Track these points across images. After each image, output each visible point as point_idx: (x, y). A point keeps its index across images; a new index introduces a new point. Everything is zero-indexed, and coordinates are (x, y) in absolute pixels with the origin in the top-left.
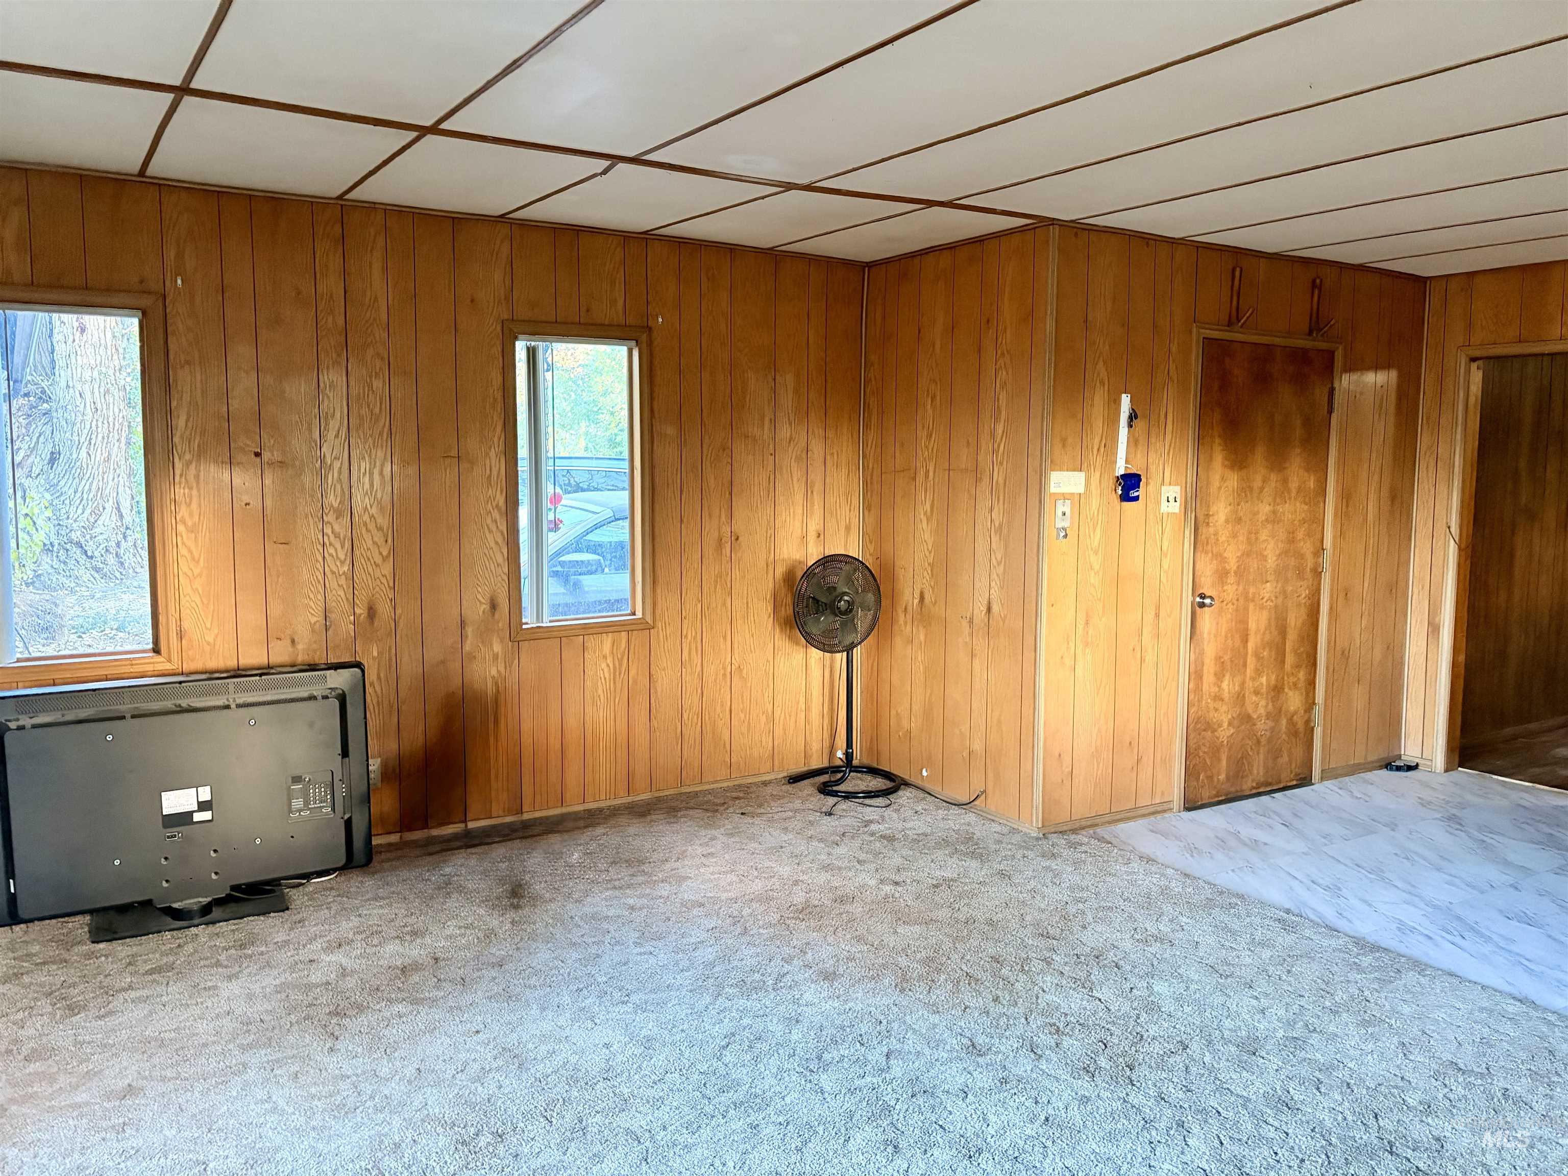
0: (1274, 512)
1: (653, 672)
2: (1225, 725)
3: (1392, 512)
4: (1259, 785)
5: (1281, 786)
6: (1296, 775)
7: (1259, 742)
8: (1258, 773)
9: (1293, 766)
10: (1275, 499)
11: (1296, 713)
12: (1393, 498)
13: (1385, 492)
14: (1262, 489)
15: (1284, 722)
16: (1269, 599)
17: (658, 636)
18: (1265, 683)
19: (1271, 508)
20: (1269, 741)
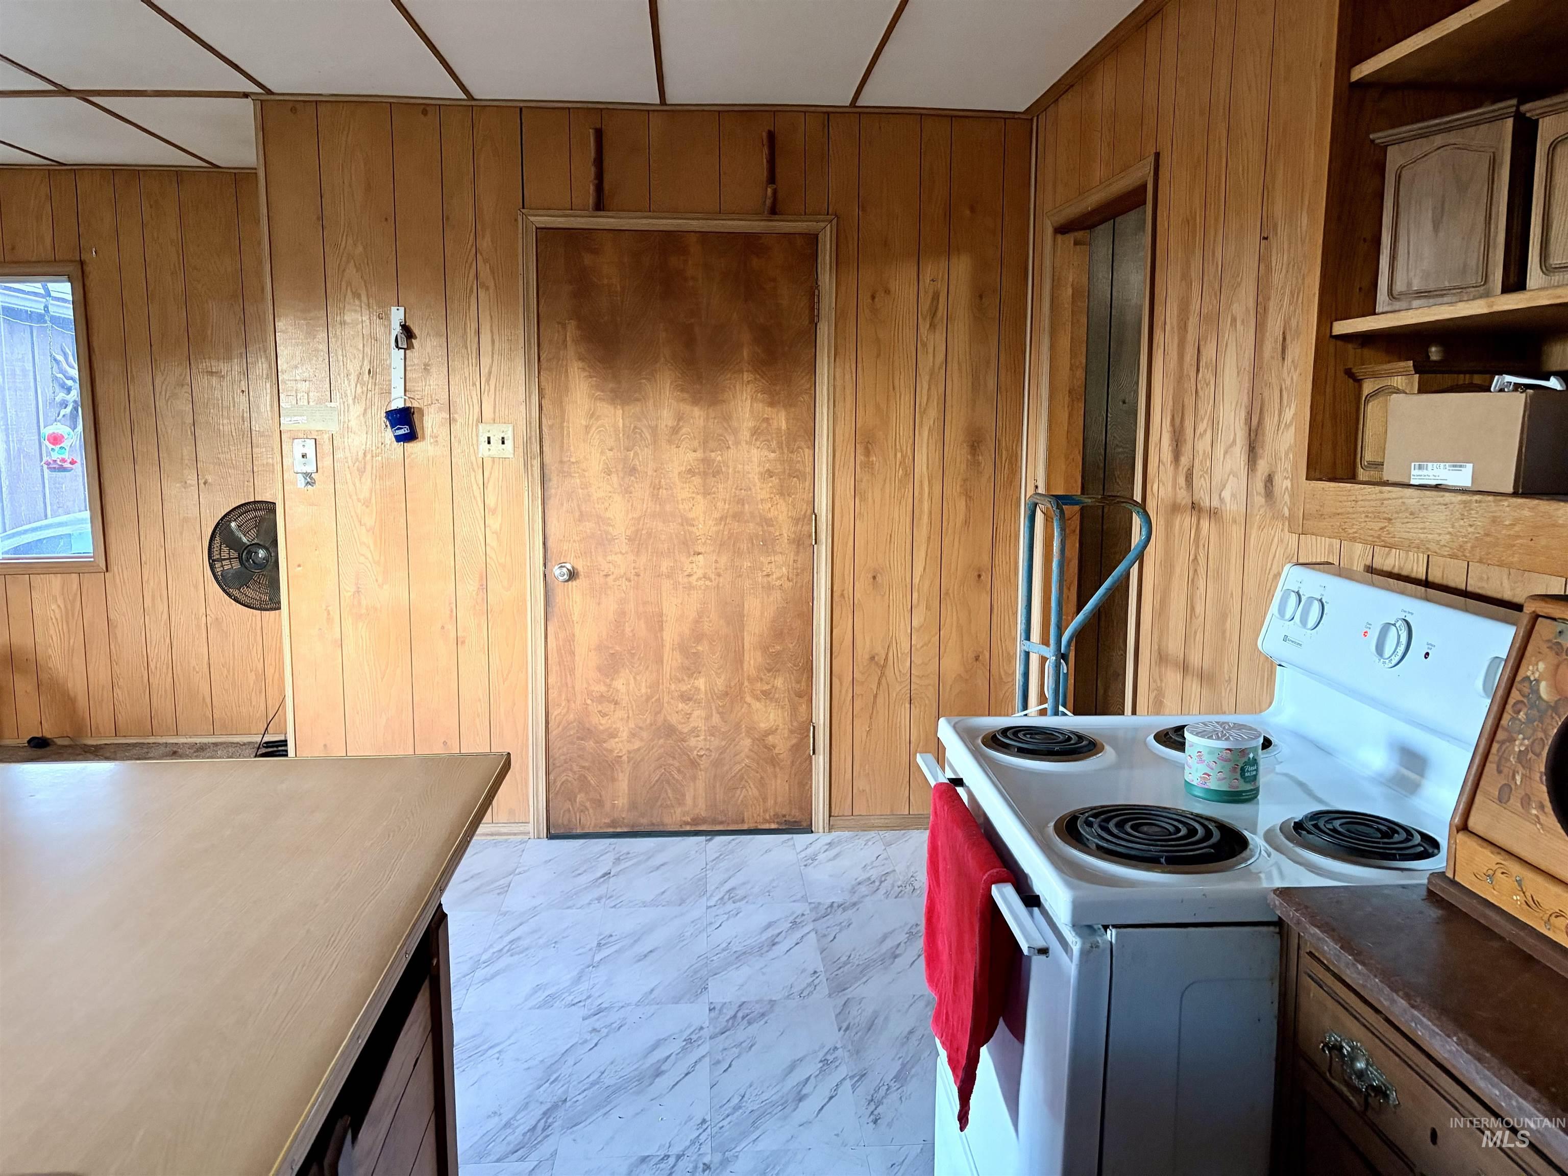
0: (706, 461)
1: (111, 616)
2: (624, 735)
3: (974, 464)
4: (696, 821)
5: (745, 827)
6: (776, 815)
7: (694, 764)
8: (695, 805)
9: (771, 802)
10: (705, 442)
11: (772, 732)
12: (975, 443)
13: (955, 433)
14: (675, 430)
15: (746, 743)
16: (705, 577)
17: (115, 581)
18: (702, 688)
19: (699, 454)
20: (717, 763)
